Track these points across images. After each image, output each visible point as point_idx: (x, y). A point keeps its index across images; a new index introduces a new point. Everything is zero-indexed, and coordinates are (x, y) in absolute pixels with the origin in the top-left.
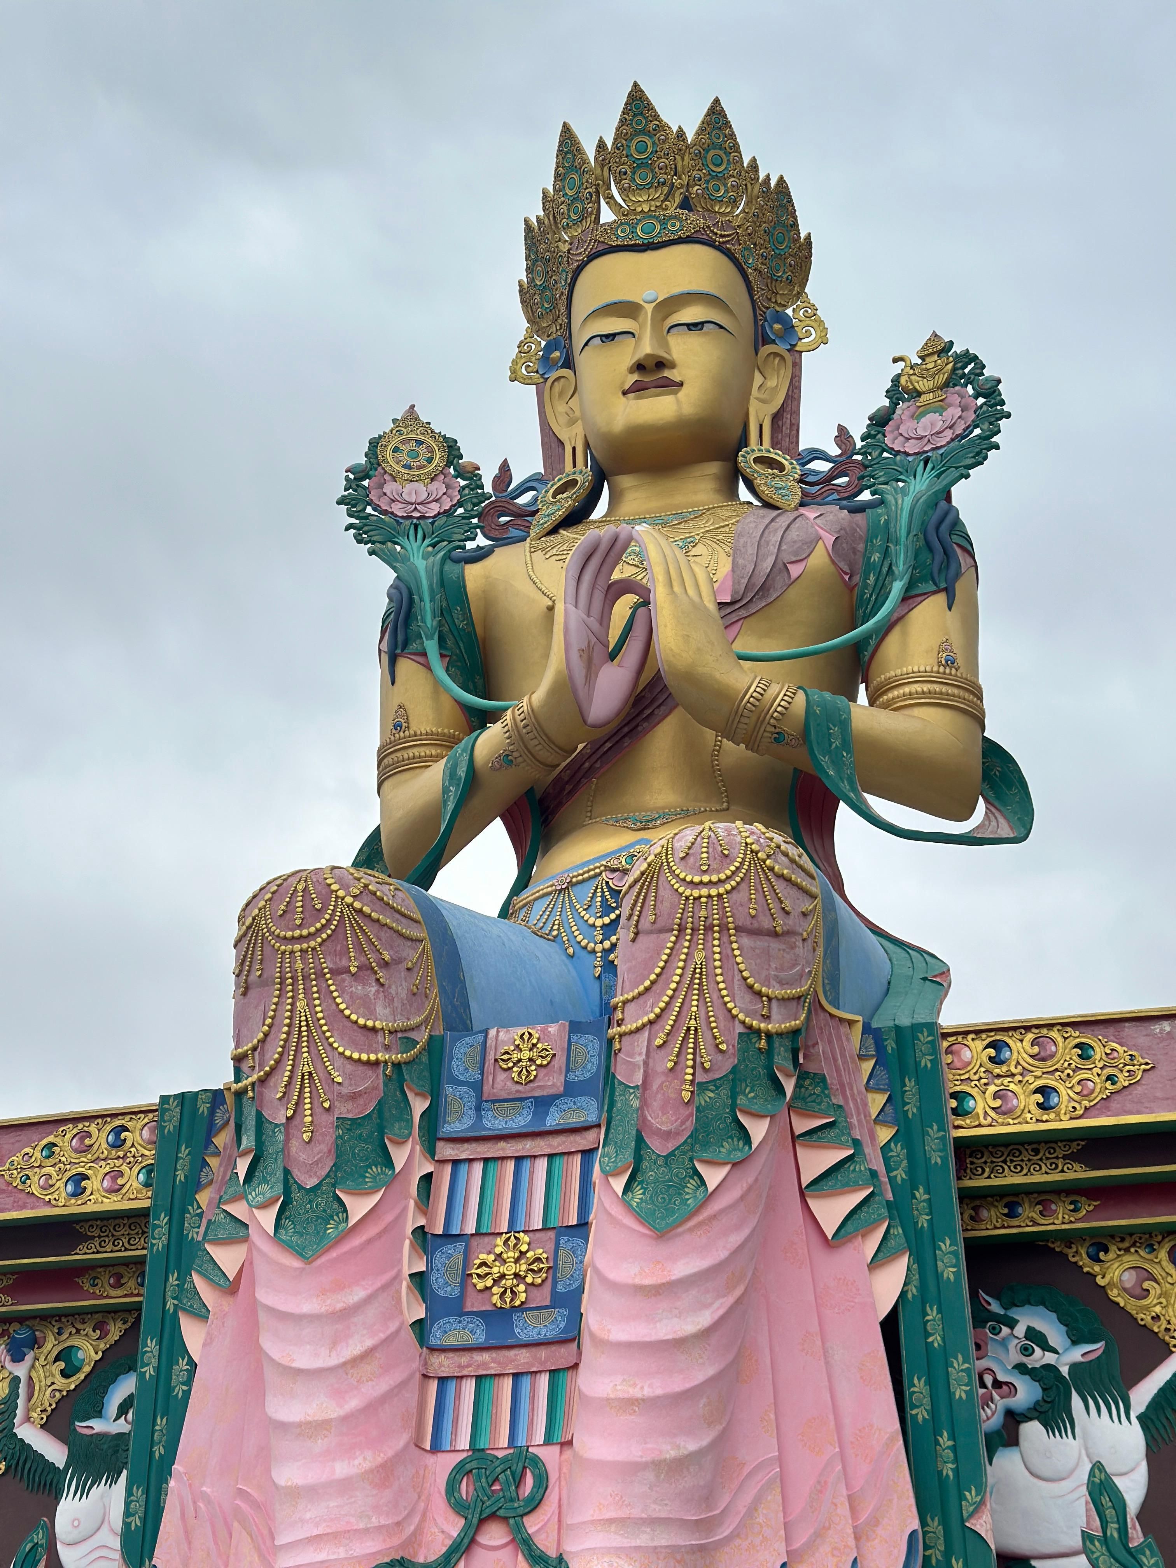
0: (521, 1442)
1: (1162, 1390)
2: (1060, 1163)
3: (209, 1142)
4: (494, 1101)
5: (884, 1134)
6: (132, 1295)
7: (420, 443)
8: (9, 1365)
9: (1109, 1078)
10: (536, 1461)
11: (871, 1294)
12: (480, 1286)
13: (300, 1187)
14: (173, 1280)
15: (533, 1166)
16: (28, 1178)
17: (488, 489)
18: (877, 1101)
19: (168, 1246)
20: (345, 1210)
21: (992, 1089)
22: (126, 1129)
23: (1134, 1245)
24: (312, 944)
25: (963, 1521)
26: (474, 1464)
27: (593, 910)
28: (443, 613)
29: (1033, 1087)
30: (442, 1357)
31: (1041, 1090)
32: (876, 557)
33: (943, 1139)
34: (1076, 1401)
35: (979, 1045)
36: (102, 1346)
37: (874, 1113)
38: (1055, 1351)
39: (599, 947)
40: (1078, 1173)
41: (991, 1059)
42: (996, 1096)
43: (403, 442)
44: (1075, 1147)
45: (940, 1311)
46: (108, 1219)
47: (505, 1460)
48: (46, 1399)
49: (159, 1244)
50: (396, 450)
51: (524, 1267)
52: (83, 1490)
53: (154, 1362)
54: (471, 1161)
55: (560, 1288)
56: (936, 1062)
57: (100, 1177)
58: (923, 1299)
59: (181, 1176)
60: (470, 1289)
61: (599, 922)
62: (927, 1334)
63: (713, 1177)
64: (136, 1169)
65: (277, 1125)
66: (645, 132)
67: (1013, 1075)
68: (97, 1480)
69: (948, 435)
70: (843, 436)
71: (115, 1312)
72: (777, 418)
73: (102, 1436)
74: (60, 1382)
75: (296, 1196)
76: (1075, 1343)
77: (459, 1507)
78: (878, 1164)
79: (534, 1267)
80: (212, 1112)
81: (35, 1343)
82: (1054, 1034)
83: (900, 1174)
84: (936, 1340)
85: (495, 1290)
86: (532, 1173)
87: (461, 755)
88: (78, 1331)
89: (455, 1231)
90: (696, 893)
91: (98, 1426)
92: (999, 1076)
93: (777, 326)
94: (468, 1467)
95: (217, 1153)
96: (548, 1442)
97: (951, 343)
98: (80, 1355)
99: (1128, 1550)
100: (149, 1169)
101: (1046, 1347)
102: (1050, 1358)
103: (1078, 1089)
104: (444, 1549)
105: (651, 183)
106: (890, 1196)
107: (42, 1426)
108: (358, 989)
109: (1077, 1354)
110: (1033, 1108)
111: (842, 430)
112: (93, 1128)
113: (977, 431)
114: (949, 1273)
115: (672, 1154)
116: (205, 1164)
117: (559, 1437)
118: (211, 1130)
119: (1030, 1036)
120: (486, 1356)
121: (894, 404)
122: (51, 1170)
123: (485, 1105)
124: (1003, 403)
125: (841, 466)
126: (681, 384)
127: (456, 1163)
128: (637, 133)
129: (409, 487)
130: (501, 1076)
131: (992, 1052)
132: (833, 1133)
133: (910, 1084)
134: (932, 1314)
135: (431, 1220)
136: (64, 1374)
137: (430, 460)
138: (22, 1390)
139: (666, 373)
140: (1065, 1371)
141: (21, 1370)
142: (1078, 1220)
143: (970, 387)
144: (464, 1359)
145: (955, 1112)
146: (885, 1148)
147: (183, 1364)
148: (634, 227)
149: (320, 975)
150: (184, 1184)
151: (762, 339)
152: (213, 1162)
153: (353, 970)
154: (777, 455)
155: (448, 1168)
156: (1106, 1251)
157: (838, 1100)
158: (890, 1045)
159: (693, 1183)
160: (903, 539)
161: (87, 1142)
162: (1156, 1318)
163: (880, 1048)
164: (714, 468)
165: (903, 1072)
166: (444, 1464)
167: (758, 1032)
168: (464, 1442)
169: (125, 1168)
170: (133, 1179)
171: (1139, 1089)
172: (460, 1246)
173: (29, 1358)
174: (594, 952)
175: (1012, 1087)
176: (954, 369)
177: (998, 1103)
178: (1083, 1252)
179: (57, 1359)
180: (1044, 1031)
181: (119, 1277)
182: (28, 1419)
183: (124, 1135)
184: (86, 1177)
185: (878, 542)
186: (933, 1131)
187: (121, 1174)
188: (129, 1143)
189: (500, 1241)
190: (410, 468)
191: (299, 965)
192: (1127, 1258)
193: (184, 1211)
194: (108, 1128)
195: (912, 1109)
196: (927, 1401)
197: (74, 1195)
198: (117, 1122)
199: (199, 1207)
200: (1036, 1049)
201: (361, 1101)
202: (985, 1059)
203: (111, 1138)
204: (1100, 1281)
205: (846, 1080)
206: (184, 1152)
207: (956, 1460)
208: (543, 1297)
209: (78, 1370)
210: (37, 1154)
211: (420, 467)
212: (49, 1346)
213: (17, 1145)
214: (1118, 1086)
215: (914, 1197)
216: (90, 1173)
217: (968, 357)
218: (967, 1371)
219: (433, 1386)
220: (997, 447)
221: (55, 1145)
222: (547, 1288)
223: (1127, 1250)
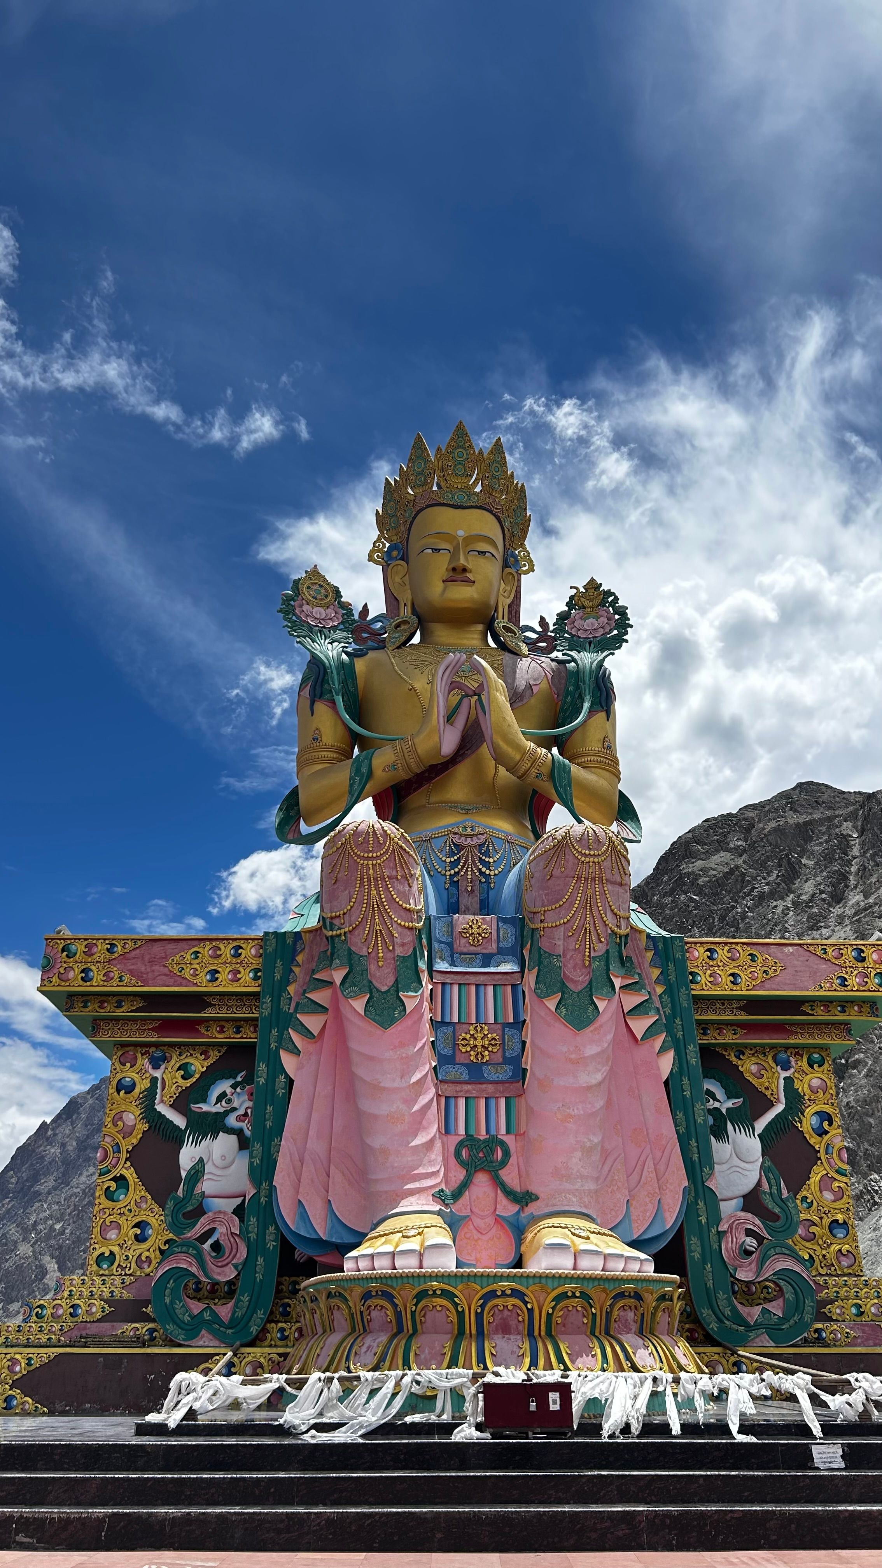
0: (493, 1132)
1: (770, 1123)
2: (735, 1011)
3: (293, 959)
4: (461, 954)
5: (659, 990)
6: (230, 1038)
7: (321, 586)
8: (150, 1070)
9: (765, 972)
10: (502, 1143)
11: (658, 1069)
12: (464, 1050)
13: (378, 990)
14: (274, 1032)
15: (485, 989)
16: (183, 969)
17: (356, 617)
18: (656, 973)
19: (271, 1014)
20: (404, 1005)
21: (709, 972)
22: (241, 948)
23: (756, 1052)
24: (379, 861)
25: (703, 1182)
26: (468, 1143)
27: (444, 852)
28: (344, 682)
29: (729, 973)
30: (446, 1085)
31: (733, 975)
32: (571, 688)
33: (688, 995)
34: (729, 1126)
35: (702, 950)
36: (206, 1064)
37: (654, 978)
38: (719, 1101)
39: (448, 873)
40: (743, 1017)
41: (708, 957)
42: (711, 976)
43: (312, 584)
44: (742, 1003)
45: (689, 1080)
46: (224, 996)
47: (485, 1141)
48: (172, 1090)
49: (266, 1013)
50: (308, 588)
51: (487, 1042)
52: (197, 1142)
53: (265, 1076)
54: (451, 984)
55: (507, 1054)
56: (683, 956)
57: (226, 972)
58: (681, 1072)
59: (278, 976)
60: (457, 1052)
61: (448, 860)
62: (683, 1091)
63: (601, 1005)
64: (248, 970)
65: (361, 956)
66: (462, 447)
67: (719, 966)
68: (205, 1136)
69: (601, 631)
70: (543, 622)
71: (214, 1046)
72: (510, 606)
73: (207, 1113)
74: (181, 1081)
75: (376, 995)
76: (729, 1098)
77: (462, 1163)
78: (658, 1005)
79: (493, 1042)
80: (295, 943)
81: (165, 1059)
82: (738, 948)
83: (668, 1011)
84: (688, 1094)
85: (472, 1053)
86: (485, 994)
87: (363, 761)
88: (191, 1055)
89: (448, 1020)
90: (587, 860)
91: (205, 1108)
92: (712, 966)
93: (512, 559)
94: (466, 1143)
95: (298, 965)
96: (508, 1132)
97: (601, 584)
98: (193, 1068)
99: (782, 1199)
100: (256, 971)
101: (715, 1099)
102: (717, 1104)
103: (750, 976)
104: (457, 1185)
105: (463, 474)
106: (664, 1021)
107: (171, 1106)
108: (400, 887)
109: (730, 1104)
110: (729, 983)
111: (542, 619)
112: (222, 946)
113: (615, 632)
114: (693, 1061)
115: (581, 992)
116: (292, 971)
117: (513, 1130)
118: (295, 953)
119: (727, 948)
120: (469, 1087)
121: (570, 610)
122: (197, 966)
123: (455, 955)
124: (628, 619)
125: (543, 637)
126: (474, 582)
127: (443, 984)
128: (459, 447)
129: (316, 609)
130: (463, 941)
131: (708, 953)
132: (638, 987)
133: (671, 966)
134: (686, 1081)
135: (435, 1014)
136: (184, 1077)
137: (326, 596)
138: (159, 1085)
139: (468, 575)
140: (724, 1111)
141: (158, 1074)
142: (736, 1039)
143: (611, 609)
144: (458, 1087)
145: (692, 982)
146: (660, 996)
147: (282, 1078)
148: (453, 495)
149: (383, 878)
150: (280, 981)
151: (506, 565)
152: (296, 970)
153: (399, 877)
154: (511, 626)
155: (440, 986)
156: (743, 1054)
157: (638, 971)
158: (660, 945)
159: (591, 1008)
160: (587, 681)
161: (218, 953)
162: (767, 1088)
163: (656, 948)
164: (480, 627)
165: (667, 960)
166: (453, 1141)
167: (616, 934)
168: (462, 1131)
169: (241, 969)
170: (247, 976)
171: (778, 979)
172: (451, 1029)
173: (163, 1067)
174: (445, 875)
175: (718, 972)
176: (603, 598)
177: (712, 979)
178: (732, 1054)
179: (179, 1069)
180: (734, 946)
181: (222, 1027)
182: (162, 1101)
183: (240, 951)
184: (218, 972)
185: (573, 681)
186: (683, 990)
187: (239, 972)
188: (243, 956)
189: (472, 1028)
190: (316, 599)
191: (371, 872)
192: (753, 1058)
193: (280, 996)
194: (231, 946)
195: (673, 978)
196: (684, 1123)
197: (211, 981)
198: (236, 944)
199: (289, 994)
200: (730, 955)
201: (406, 948)
202: (705, 957)
203: (232, 952)
204: (741, 1069)
205: (640, 960)
206: (279, 963)
207: (699, 1153)
208: (499, 1058)
209: (191, 1076)
210: (188, 957)
211: (321, 600)
212: (173, 1062)
213: (176, 950)
214: (768, 977)
215: (674, 1022)
216: (220, 969)
217: (609, 593)
218: (702, 1109)
219: (443, 1100)
220: (627, 641)
221: (199, 952)
222: (500, 1054)
223: (753, 1055)
